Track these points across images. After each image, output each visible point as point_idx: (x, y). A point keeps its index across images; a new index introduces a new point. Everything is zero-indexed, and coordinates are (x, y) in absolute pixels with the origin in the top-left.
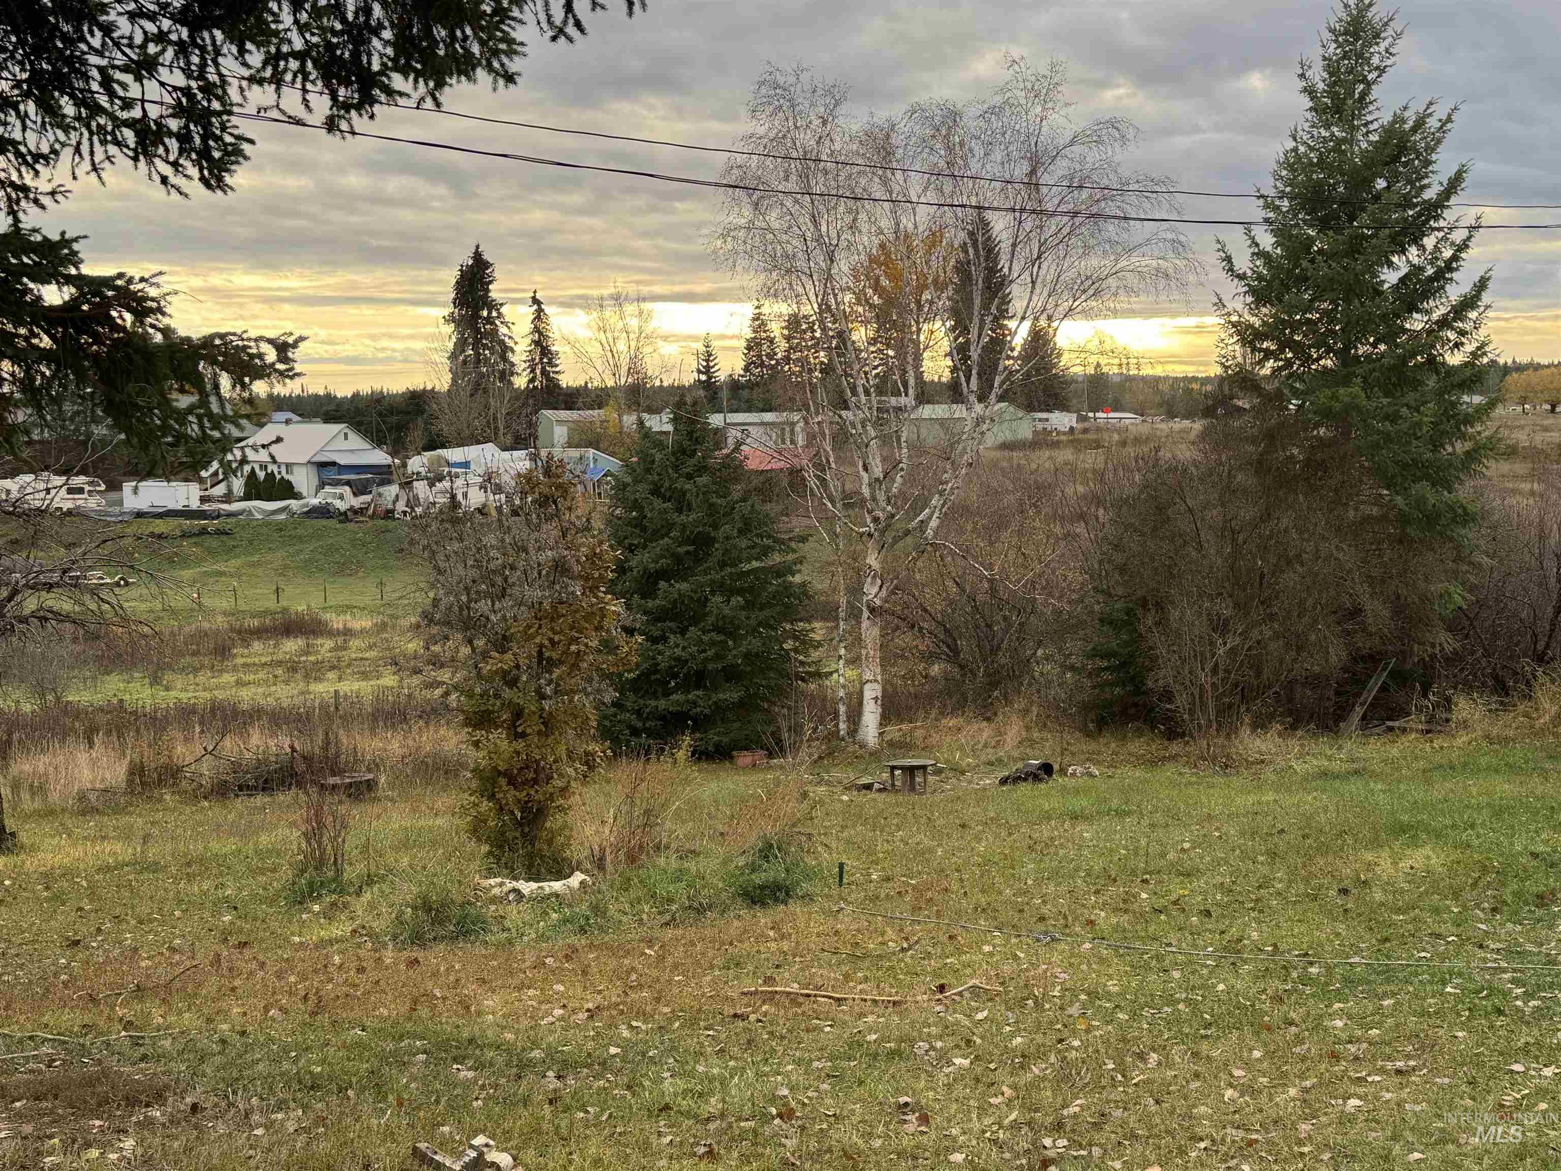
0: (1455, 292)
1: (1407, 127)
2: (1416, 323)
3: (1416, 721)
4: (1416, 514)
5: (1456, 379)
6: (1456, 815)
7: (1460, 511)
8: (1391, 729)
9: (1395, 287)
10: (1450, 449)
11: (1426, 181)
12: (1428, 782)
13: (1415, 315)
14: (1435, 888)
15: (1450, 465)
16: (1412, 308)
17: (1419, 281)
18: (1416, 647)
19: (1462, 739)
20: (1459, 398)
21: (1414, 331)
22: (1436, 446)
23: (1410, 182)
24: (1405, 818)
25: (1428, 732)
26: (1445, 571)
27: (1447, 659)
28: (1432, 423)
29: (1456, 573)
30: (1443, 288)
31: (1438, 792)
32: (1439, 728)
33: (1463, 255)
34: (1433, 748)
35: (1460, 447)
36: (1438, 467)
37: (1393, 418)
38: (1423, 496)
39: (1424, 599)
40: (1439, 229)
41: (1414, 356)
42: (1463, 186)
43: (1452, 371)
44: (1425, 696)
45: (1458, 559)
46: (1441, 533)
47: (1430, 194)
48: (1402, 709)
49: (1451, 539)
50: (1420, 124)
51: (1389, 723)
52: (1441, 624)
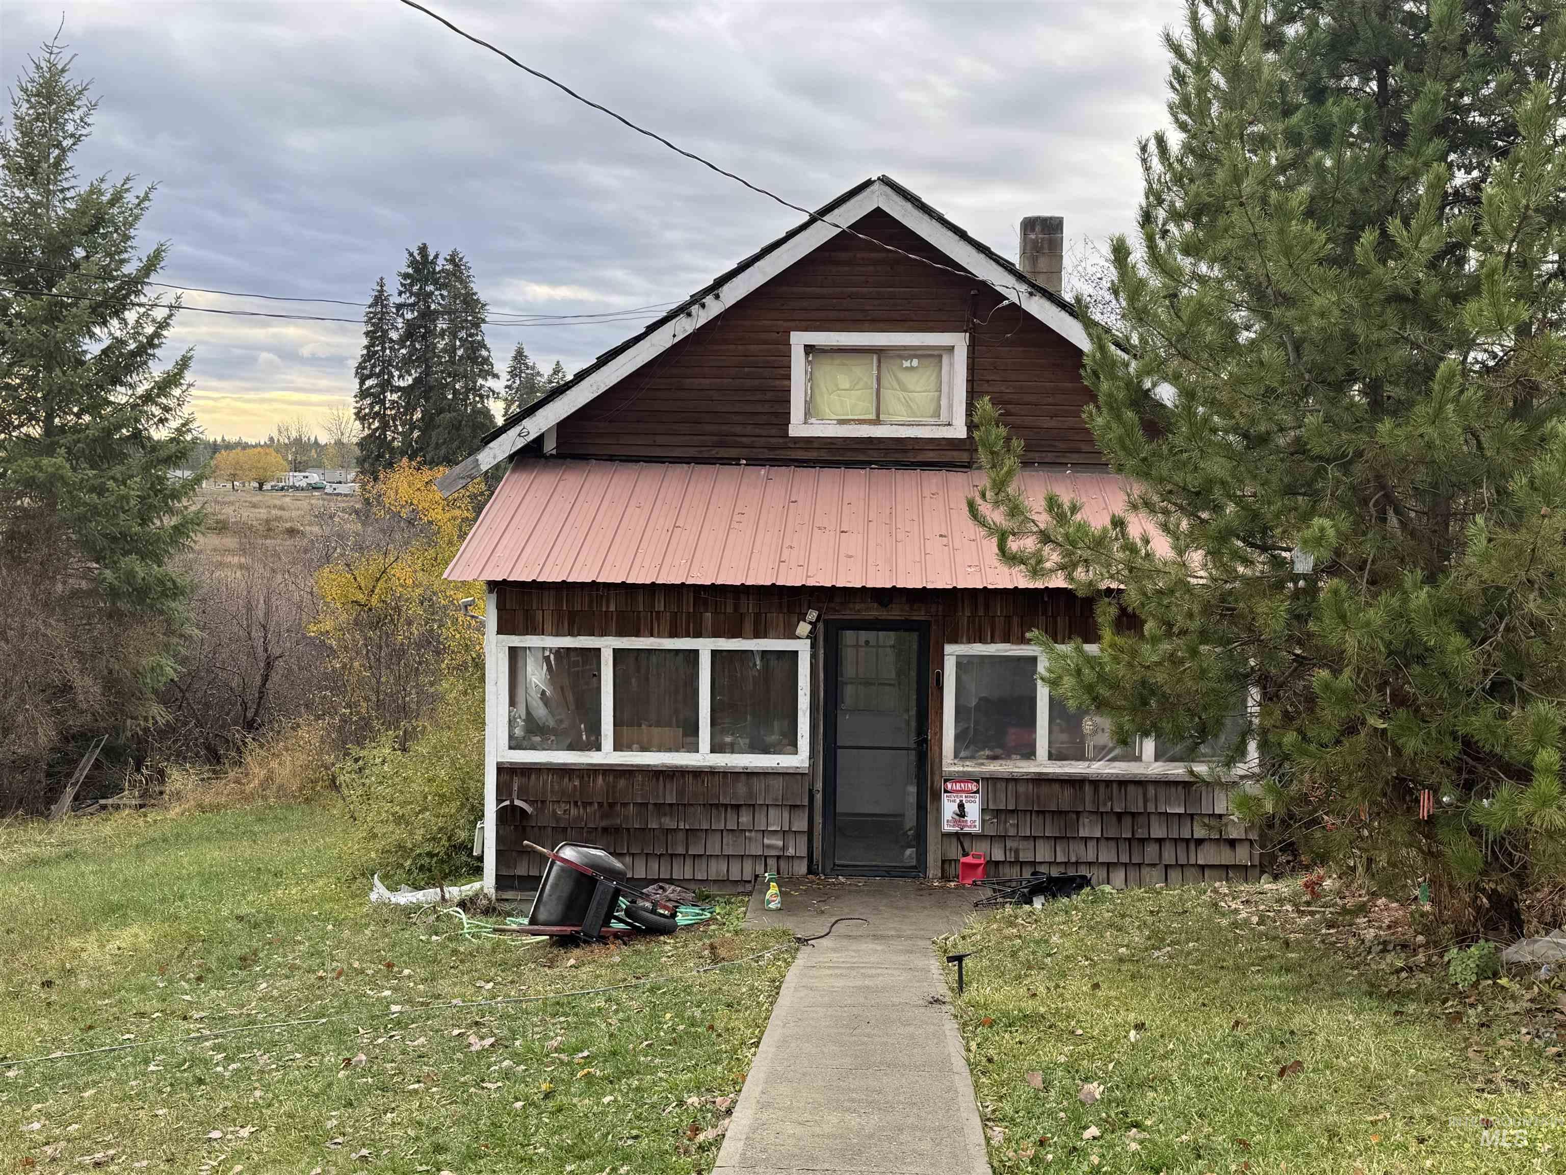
0: (157, 369)
1: (105, 199)
2: (120, 396)
3: (128, 797)
4: (125, 588)
5: (163, 454)
6: (166, 889)
7: (169, 585)
8: (104, 807)
9: (99, 359)
10: (158, 523)
11: (125, 256)
12: (140, 858)
13: (118, 388)
14: (142, 965)
15: (159, 539)
16: (116, 381)
17: (121, 354)
18: (129, 721)
19: (175, 811)
20: (165, 473)
21: (119, 404)
22: (144, 521)
23: (110, 255)
24: (115, 898)
25: (141, 806)
26: (157, 645)
27: (160, 732)
28: (138, 496)
29: (167, 646)
30: (145, 363)
31: (149, 867)
32: (153, 801)
33: (165, 333)
34: (146, 822)
35: (170, 521)
36: (147, 541)
37: (100, 490)
38: (132, 570)
39: (136, 673)
40: (140, 305)
41: (118, 428)
42: (162, 264)
43: (156, 446)
44: (138, 770)
45: (169, 632)
46: (151, 607)
47: (130, 269)
48: (116, 786)
49: (161, 612)
50: (116, 199)
51: (102, 802)
52: (153, 697)
